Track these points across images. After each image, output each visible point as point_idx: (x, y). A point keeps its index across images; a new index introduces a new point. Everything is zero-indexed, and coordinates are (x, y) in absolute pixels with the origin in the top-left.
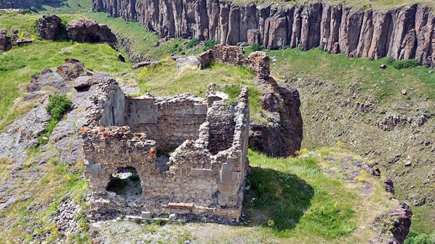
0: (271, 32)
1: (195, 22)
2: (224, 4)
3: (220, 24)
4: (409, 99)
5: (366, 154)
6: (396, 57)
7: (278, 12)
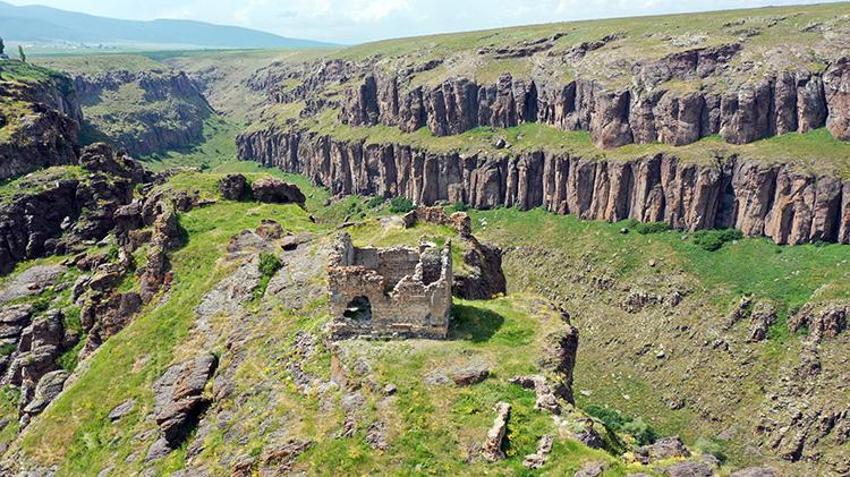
0: (479, 188)
1: (378, 175)
2: (417, 152)
3: (412, 176)
4: (658, 272)
5: (608, 343)
6: (639, 220)
7: (488, 161)
